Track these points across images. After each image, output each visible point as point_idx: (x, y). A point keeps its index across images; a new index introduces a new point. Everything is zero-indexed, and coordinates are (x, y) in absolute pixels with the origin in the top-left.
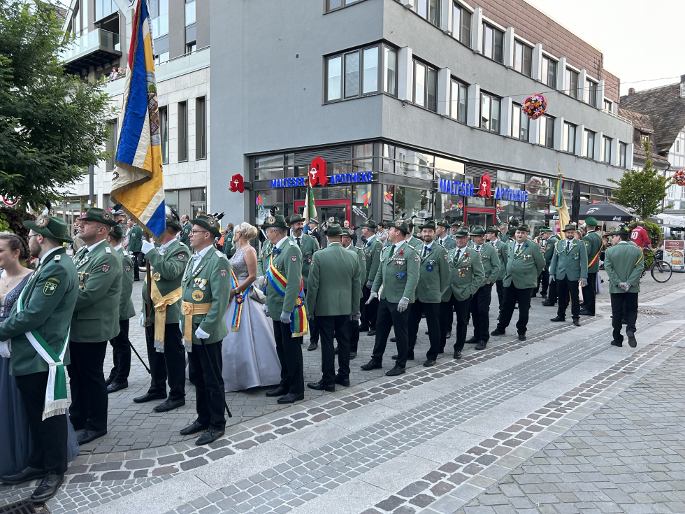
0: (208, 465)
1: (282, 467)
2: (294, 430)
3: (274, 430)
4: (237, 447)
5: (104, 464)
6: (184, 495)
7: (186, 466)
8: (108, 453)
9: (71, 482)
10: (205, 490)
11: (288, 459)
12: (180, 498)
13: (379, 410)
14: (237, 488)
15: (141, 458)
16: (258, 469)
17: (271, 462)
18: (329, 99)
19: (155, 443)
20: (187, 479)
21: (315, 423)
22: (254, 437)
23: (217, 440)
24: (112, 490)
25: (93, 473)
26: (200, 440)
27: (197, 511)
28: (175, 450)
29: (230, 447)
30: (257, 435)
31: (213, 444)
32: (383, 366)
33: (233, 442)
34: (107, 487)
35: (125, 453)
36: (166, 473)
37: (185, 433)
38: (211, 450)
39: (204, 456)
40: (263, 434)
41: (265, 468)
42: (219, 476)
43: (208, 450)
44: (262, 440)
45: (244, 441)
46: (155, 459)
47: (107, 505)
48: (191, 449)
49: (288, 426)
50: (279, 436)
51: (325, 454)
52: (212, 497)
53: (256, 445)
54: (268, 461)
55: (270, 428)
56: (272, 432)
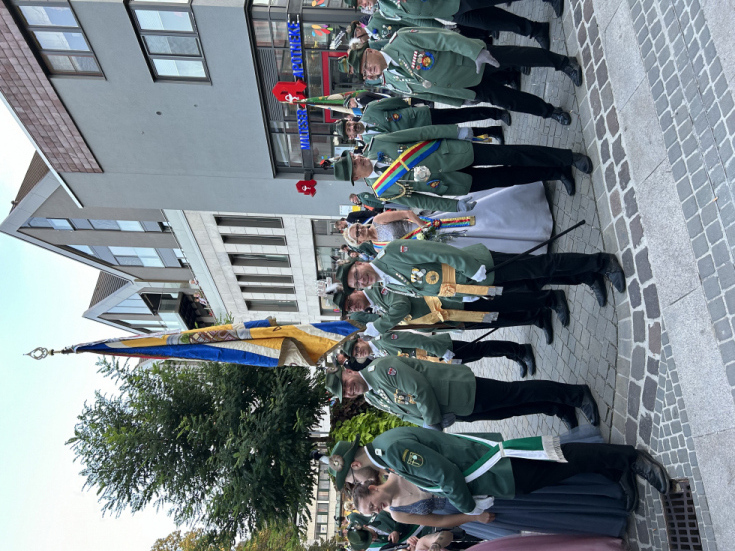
0: (657, 286)
1: (683, 190)
2: (626, 162)
3: (620, 190)
4: (637, 242)
5: (630, 401)
6: (698, 326)
7: (653, 311)
8: (614, 392)
9: (647, 442)
10: (698, 298)
11: (671, 178)
12: (702, 332)
13: (616, 33)
14: (704, 256)
15: (630, 360)
16: (679, 223)
17: (671, 203)
18: (204, 75)
19: (611, 338)
20: (674, 317)
21: (621, 131)
22: (626, 219)
23: (622, 265)
24: (669, 405)
25: (639, 417)
26: (618, 287)
27: (728, 315)
28: (627, 319)
29: (635, 252)
30: (623, 214)
31: (626, 272)
32: (545, 21)
33: (628, 247)
34: (664, 409)
35: (619, 374)
36: (658, 338)
37: (603, 301)
38: (636, 276)
39: (643, 287)
40: (623, 205)
41: (680, 214)
42: (680, 276)
43: (635, 280)
44: (632, 207)
45: (629, 231)
46: (634, 345)
47: (691, 417)
48: (628, 299)
49: (617, 169)
50: (631, 185)
51: (675, 123)
52: (710, 291)
53: (639, 217)
54: (669, 207)
55: (616, 194)
56: (622, 194)
